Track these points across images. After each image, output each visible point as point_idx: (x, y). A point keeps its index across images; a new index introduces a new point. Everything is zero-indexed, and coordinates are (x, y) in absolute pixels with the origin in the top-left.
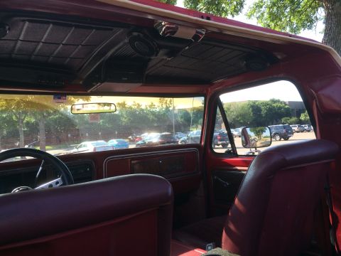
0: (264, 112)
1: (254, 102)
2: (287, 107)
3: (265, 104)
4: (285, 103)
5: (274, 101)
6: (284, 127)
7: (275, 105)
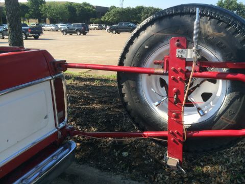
0: (78, 13)
1: (71, 3)
2: (94, 10)
3: (79, 6)
4: (93, 7)
5: (85, 4)
6: (83, 26)
7: (86, 7)
